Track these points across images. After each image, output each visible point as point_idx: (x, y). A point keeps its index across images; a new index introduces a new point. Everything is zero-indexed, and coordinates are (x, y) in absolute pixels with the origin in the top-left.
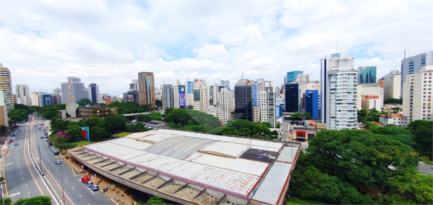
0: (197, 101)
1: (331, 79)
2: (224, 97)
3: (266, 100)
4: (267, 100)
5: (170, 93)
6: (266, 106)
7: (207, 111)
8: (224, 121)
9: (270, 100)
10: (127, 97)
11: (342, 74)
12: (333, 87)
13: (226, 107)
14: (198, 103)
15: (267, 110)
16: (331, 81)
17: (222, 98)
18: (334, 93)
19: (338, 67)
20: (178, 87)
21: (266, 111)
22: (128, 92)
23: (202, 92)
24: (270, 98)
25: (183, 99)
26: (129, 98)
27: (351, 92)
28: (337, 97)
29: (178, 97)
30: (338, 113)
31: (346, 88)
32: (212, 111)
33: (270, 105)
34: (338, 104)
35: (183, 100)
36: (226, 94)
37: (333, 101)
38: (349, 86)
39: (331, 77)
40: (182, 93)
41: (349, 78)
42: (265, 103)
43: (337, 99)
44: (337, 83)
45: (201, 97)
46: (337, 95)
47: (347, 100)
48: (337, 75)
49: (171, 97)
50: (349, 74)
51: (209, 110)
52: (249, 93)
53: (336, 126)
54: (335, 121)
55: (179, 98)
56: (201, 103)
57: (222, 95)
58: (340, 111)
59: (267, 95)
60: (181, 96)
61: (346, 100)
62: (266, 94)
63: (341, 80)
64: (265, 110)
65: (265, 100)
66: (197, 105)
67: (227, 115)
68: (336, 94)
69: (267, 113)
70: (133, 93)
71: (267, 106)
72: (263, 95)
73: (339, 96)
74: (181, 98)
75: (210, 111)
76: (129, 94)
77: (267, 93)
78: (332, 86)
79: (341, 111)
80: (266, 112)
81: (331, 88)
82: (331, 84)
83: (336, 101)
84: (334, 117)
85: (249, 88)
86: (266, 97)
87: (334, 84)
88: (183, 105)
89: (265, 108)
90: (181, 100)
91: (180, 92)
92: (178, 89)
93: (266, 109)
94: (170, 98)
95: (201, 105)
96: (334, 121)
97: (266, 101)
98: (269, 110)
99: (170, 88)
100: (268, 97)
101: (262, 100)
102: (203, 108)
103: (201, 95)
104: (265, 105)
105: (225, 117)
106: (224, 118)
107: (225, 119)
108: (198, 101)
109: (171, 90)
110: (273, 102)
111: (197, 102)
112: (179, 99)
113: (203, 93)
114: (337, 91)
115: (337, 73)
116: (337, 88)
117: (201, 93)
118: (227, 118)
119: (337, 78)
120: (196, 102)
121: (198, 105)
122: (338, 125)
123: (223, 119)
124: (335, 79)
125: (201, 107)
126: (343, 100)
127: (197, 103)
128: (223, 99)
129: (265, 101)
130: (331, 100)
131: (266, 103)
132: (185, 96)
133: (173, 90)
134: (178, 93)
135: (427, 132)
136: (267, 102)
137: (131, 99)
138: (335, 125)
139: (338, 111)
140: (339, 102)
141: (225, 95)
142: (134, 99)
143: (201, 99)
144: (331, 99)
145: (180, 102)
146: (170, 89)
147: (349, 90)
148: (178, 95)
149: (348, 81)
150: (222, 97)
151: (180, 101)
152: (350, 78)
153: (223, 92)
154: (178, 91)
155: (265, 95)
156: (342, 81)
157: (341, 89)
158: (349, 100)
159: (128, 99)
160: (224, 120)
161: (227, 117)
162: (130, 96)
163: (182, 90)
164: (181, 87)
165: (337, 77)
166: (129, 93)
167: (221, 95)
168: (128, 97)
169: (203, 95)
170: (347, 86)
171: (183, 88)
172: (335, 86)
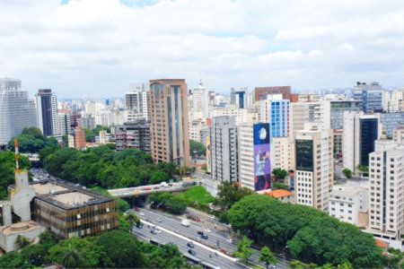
0: (304, 170)
2: (385, 168)
5: (230, 140)
7: (334, 199)
8: (384, 237)
10: (122, 135)
13: (392, 197)
14: (308, 177)
17: (378, 171)
20: (252, 129)
22: (125, 124)
23: (319, 146)
25: (264, 158)
26: (128, 137)
29: (252, 154)
32: (347, 200)
35: (264, 162)
36: (392, 160)
40: (262, 143)
45: (315, 160)
49: (232, 149)
51: (337, 198)
55: (255, 157)
56: (316, 177)
57: (381, 162)
60: (260, 152)
66: (305, 182)
67: (395, 218)
70: (136, 126)
74: (258, 157)
75: (341, 200)
76: (128, 129)
88: (263, 174)
90: (258, 162)
91: (257, 141)
92: (252, 134)
94: (230, 152)
95: (316, 183)
99: (230, 126)
102: (320, 190)
103: (315, 155)
105: (388, 222)
106: (384, 227)
107: (388, 228)
108: (308, 172)
109: (232, 131)
111: (304, 172)
112: (255, 159)
113: (322, 148)
117: (315, 149)
118: (392, 227)
120: (301, 172)
121: (308, 183)
123: (381, 227)
125: (316, 188)
127: (304, 177)
128: (381, 174)
132: (269, 150)
133: (236, 131)
134: (252, 144)
137: (133, 140)
141: (389, 163)
142: (140, 140)
143: (316, 166)
146: (230, 130)
148: (252, 149)
150: (381, 168)
151: (256, 164)
153: (385, 153)
154: (252, 139)
159: (126, 140)
160: (384, 231)
161: (395, 224)
162: (130, 133)
163: (263, 135)
164: (259, 129)
166: (128, 127)
167: (378, 162)
168: (126, 135)
169: (322, 153)
171: (265, 130)
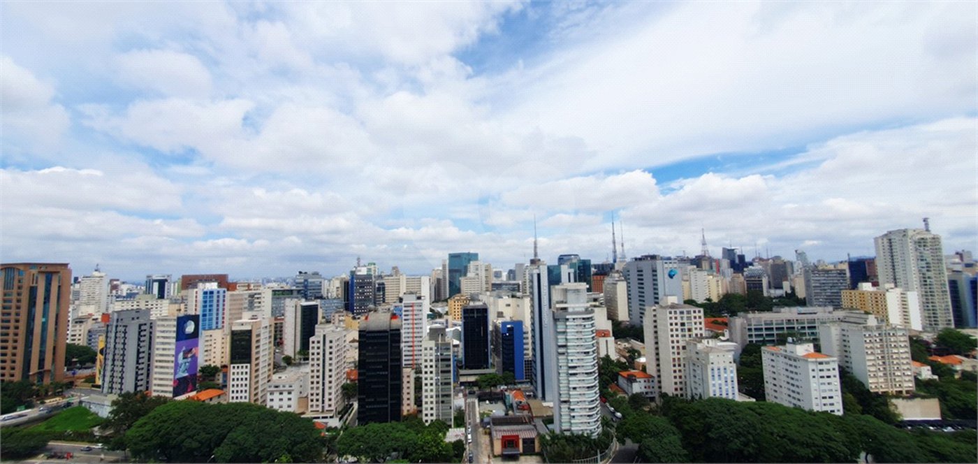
0: (240, 363)
1: (559, 327)
2: (324, 350)
3: (434, 361)
4: (436, 361)
5: (139, 339)
6: (433, 375)
7: (273, 389)
8: (323, 418)
9: (442, 360)
11: (574, 319)
12: (561, 342)
14: (244, 370)
15: (436, 384)
16: (558, 330)
17: (318, 354)
18: (563, 354)
19: (566, 303)
20: (175, 323)
21: (434, 387)
23: (258, 335)
24: (443, 357)
25: (189, 355)
27: (588, 353)
28: (570, 361)
29: (173, 352)
30: (572, 392)
31: (582, 344)
32: (287, 388)
33: (442, 372)
34: (572, 374)
35: (189, 359)
36: (331, 342)
37: (563, 370)
38: (586, 342)
39: (558, 323)
40: (187, 338)
41: (585, 326)
42: (431, 369)
43: (570, 365)
44: (568, 334)
45: (254, 350)
46: (570, 358)
47: (585, 368)
48: (567, 319)
49: (141, 350)
50: (584, 319)
51: (277, 387)
52: (394, 345)
53: (570, 419)
54: (569, 408)
55: (176, 356)
56: (254, 368)
57: (321, 345)
58: (574, 388)
59: (437, 351)
60: (184, 349)
61: (583, 366)
62: (435, 348)
63: (573, 330)
64: (431, 384)
65: (431, 361)
66: (240, 376)
67: (333, 396)
68: (567, 356)
69: (436, 391)
71: (437, 374)
72: (428, 349)
73: (572, 360)
74: (181, 355)
75: (281, 388)
77: (437, 345)
78: (559, 341)
79: (578, 389)
80: (434, 390)
81: (559, 344)
82: (559, 337)
83: (568, 370)
84: (565, 402)
85: (394, 332)
86: (434, 354)
87: (564, 337)
88: (186, 374)
89: (431, 379)
90: (181, 361)
91: (181, 335)
92: (175, 329)
93: (434, 382)
94: (139, 352)
95: (254, 375)
96: (567, 410)
97: (433, 363)
98: (441, 383)
99: (142, 321)
100: (439, 354)
101: (426, 361)
102: (257, 382)
103: (254, 345)
104: (431, 372)
105: (327, 402)
106: (323, 407)
107: (327, 408)
108: (244, 365)
109: (143, 328)
110: (450, 365)
111: (240, 365)
112: (176, 359)
113: (262, 337)
114: (569, 351)
115: (567, 317)
116: (569, 344)
117: (254, 339)
118: (330, 406)
119: (566, 326)
120: (236, 365)
121: (244, 377)
122: (574, 417)
123: (321, 409)
124: (564, 326)
126: (578, 368)
127: (240, 370)
128: (321, 356)
129: (431, 364)
130: (561, 367)
131: (433, 369)
132: (196, 345)
133: (151, 327)
134: (174, 341)
135: (696, 429)
136: (436, 366)
138: (568, 417)
139: (571, 389)
140: (572, 371)
141: (328, 345)
143: (254, 356)
144: (560, 365)
145: (177, 366)
146: (140, 326)
147: (587, 349)
148: (174, 347)
149: (584, 332)
150: (321, 351)
152: (587, 326)
153: (324, 336)
154: (174, 335)
155: (431, 349)
156: (576, 331)
157: (574, 346)
158: (588, 368)
160: (323, 411)
161: (333, 402)
163: (190, 328)
164: (185, 322)
165: (568, 323)
167: (318, 345)
169: (262, 343)
170: (584, 340)
171: (193, 323)
172: (564, 340)
